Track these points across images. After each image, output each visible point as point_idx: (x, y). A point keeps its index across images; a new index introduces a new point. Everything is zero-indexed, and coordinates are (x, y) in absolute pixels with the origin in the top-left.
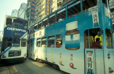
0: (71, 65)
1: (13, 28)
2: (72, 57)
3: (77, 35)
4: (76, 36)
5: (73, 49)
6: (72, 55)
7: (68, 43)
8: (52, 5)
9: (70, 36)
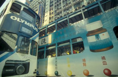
0: (106, 71)
1: (21, 20)
2: (105, 61)
3: (104, 33)
4: (103, 35)
5: (104, 49)
6: (103, 58)
7: (94, 45)
8: (43, 23)
9: (95, 36)
